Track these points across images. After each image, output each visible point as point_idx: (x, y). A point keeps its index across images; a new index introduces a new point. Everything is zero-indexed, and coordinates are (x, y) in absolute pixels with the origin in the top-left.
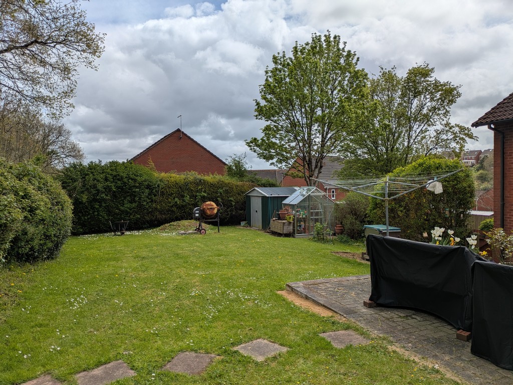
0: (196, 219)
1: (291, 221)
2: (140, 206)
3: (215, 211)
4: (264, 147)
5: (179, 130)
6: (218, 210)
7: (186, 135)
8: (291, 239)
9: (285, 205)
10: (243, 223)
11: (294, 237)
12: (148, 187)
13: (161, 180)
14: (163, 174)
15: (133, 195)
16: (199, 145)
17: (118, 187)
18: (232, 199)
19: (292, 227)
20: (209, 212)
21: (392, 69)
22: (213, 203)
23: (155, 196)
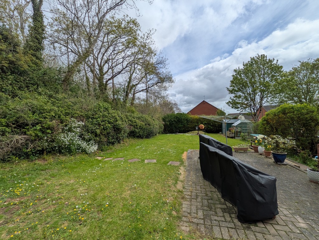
0: (197, 130)
1: (233, 132)
2: (184, 126)
3: (203, 128)
4: (234, 104)
5: (204, 101)
6: (205, 128)
7: (206, 102)
8: (234, 139)
9: (233, 126)
10: (220, 133)
11: (235, 138)
12: (187, 120)
13: (191, 118)
14: (193, 116)
15: (182, 122)
16: (211, 105)
17: (178, 120)
18: (216, 124)
19: (234, 135)
20: (201, 128)
21: (308, 60)
22: (202, 125)
23: (189, 123)
